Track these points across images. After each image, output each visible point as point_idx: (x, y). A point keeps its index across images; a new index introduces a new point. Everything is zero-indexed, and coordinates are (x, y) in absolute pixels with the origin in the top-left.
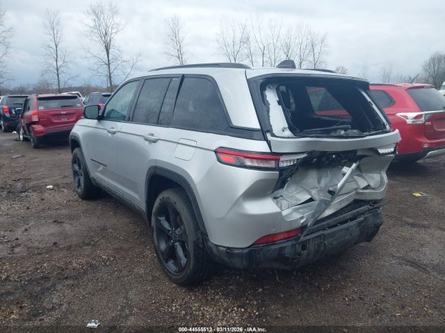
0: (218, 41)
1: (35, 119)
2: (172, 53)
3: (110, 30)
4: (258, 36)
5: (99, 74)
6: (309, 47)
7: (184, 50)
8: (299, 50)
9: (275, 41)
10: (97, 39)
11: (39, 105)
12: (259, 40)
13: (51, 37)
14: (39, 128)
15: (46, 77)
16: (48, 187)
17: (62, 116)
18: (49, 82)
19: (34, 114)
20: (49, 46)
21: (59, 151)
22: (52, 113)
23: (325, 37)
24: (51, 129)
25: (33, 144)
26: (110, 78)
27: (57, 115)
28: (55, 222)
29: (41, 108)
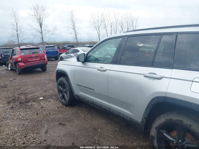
0: (90, 21)
1: (20, 59)
2: (70, 27)
3: (42, 17)
4: (108, 18)
5: (37, 37)
6: (131, 24)
7: (76, 25)
8: (127, 25)
9: (116, 21)
10: (36, 21)
11: (21, 53)
12: (109, 20)
13: (14, 20)
14: (21, 64)
15: (13, 39)
16: (40, 98)
17: (33, 58)
18: (14, 41)
19: (19, 57)
20: (13, 25)
21: (33, 76)
22: (28, 56)
23: (138, 19)
24: (28, 65)
25: (18, 73)
26: (43, 39)
27: (31, 57)
28: (60, 124)
29: (22, 54)
